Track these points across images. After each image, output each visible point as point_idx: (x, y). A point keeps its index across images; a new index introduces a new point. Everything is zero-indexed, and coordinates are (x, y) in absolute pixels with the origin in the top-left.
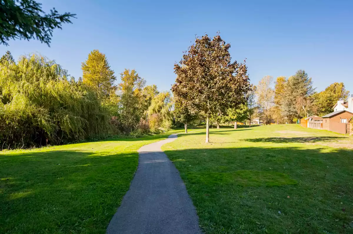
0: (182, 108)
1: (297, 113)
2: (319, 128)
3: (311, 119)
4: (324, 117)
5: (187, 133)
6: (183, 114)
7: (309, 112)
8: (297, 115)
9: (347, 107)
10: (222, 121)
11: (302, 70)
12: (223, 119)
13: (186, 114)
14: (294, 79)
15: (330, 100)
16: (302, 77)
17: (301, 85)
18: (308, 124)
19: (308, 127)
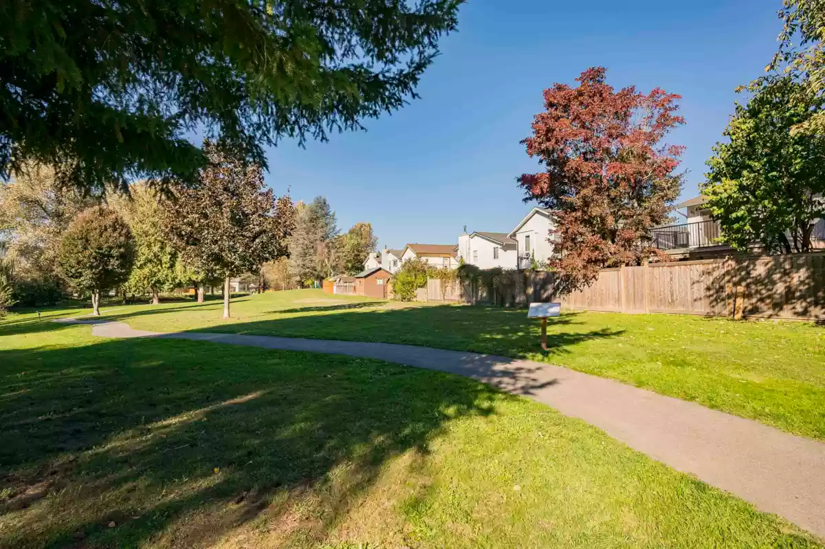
0: (87, 253)
1: (316, 270)
2: (351, 294)
3: (338, 279)
4: (357, 276)
5: (99, 314)
6: (91, 267)
7: (334, 268)
8: (316, 273)
9: (380, 263)
10: (166, 287)
11: (323, 197)
12: (170, 282)
13: (101, 268)
14: (311, 211)
15: (358, 251)
16: (322, 208)
17: (321, 222)
18: (335, 287)
19: (335, 293)
